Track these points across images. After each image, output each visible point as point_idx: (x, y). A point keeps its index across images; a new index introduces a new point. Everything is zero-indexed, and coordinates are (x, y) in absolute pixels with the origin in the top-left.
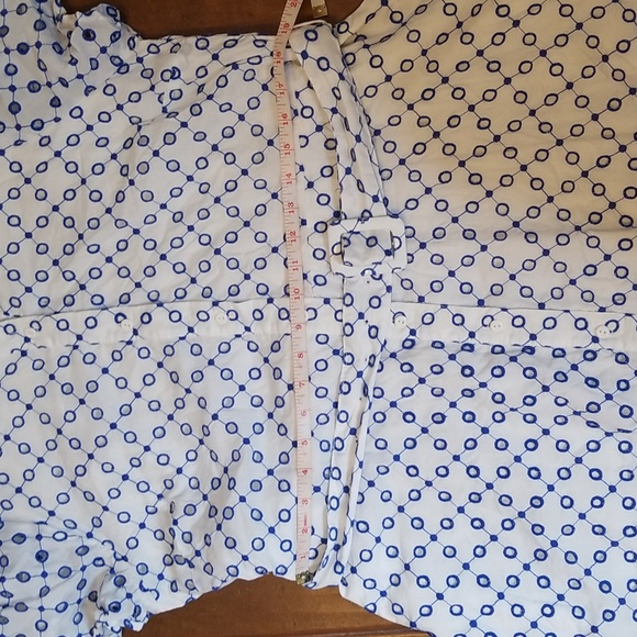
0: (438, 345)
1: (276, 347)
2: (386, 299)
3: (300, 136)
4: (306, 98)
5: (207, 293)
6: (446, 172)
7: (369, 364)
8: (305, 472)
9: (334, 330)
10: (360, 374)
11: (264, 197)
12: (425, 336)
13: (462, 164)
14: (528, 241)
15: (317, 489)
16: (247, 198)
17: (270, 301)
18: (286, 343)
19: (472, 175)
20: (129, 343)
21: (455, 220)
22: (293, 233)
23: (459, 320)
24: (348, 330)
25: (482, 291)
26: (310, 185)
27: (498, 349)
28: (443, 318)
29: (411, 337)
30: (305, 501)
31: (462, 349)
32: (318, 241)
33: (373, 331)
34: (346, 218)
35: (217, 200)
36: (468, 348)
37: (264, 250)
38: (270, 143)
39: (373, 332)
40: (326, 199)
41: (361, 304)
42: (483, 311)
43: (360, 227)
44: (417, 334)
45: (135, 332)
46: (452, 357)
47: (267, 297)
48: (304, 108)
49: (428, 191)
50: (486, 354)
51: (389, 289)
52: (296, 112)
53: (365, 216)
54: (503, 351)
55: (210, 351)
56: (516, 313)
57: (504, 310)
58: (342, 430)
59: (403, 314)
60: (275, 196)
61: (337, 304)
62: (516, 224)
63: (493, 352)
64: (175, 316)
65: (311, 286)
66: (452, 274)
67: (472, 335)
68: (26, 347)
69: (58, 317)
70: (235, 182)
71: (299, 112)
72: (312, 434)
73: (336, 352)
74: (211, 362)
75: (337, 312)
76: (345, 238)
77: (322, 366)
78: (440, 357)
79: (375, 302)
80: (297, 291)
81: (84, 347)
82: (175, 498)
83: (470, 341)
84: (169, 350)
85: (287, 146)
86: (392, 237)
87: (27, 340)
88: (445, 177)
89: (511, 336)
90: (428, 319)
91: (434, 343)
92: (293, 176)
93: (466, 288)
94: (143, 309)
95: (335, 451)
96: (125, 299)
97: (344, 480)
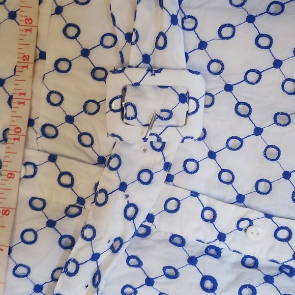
0: (177, 240)
6: (230, 25)
7: (112, 247)
10: (95, 257)
12: (164, 226)
23: (210, 216)
25: (244, 185)
27: (250, 261)
28: (191, 207)
29: (147, 224)
31: (207, 252)
33: (131, 211)
36: (213, 251)
42: (241, 212)
46: (192, 261)
50: (234, 265)
54: (255, 265)
56: (282, 222)
57: (268, 216)
63: (243, 263)
66: (212, 155)
67: (222, 237)
78: (178, 257)
83: (218, 244)
88: (227, 32)
89: (271, 249)
90: (172, 205)
91: (173, 236)
93: (226, 177)
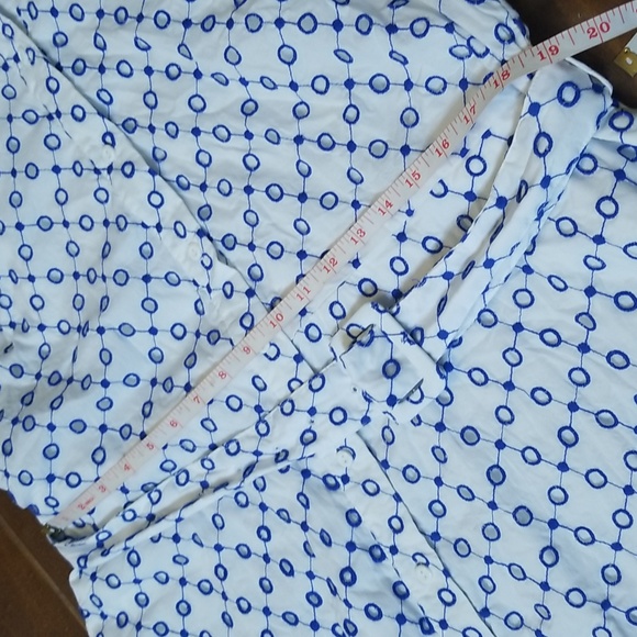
1: (214, 336)
2: (352, 426)
3: (441, 181)
4: (492, 149)
5: (204, 213)
8: (127, 468)
9: (277, 390)
11: (346, 192)
13: (573, 407)
14: (541, 557)
15: (124, 490)
16: (329, 173)
17: (250, 293)
18: (223, 346)
19: (570, 428)
20: (97, 171)
21: (500, 445)
22: (334, 262)
24: (288, 408)
26: (402, 237)
30: (103, 489)
32: (350, 297)
34: (394, 315)
35: (299, 140)
37: (293, 242)
38: (405, 150)
39: (309, 437)
40: (403, 268)
41: (324, 401)
43: (397, 340)
44: (347, 486)
45: (110, 169)
47: (252, 284)
48: (478, 157)
49: (509, 386)
51: (366, 420)
52: (464, 152)
53: (414, 336)
55: (157, 267)
58: (197, 471)
59: (354, 456)
60: (356, 204)
61: (305, 373)
62: (553, 524)
64: (156, 199)
65: (298, 328)
68: (11, 63)
69: (56, 73)
70: (334, 143)
71: (469, 155)
72: (165, 447)
73: (258, 409)
74: (147, 279)
75: (295, 379)
76: (372, 332)
77: (234, 405)
79: (338, 416)
80: (280, 317)
81: (57, 127)
82: (18, 343)
84: (121, 222)
85: (416, 175)
86: (418, 386)
87: (16, 59)
92: (393, 210)
94: (135, 157)
95: (174, 478)
96: (129, 126)
97: (156, 510)
